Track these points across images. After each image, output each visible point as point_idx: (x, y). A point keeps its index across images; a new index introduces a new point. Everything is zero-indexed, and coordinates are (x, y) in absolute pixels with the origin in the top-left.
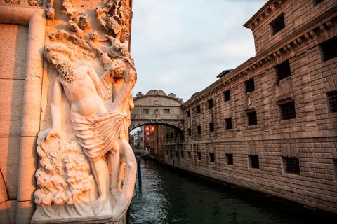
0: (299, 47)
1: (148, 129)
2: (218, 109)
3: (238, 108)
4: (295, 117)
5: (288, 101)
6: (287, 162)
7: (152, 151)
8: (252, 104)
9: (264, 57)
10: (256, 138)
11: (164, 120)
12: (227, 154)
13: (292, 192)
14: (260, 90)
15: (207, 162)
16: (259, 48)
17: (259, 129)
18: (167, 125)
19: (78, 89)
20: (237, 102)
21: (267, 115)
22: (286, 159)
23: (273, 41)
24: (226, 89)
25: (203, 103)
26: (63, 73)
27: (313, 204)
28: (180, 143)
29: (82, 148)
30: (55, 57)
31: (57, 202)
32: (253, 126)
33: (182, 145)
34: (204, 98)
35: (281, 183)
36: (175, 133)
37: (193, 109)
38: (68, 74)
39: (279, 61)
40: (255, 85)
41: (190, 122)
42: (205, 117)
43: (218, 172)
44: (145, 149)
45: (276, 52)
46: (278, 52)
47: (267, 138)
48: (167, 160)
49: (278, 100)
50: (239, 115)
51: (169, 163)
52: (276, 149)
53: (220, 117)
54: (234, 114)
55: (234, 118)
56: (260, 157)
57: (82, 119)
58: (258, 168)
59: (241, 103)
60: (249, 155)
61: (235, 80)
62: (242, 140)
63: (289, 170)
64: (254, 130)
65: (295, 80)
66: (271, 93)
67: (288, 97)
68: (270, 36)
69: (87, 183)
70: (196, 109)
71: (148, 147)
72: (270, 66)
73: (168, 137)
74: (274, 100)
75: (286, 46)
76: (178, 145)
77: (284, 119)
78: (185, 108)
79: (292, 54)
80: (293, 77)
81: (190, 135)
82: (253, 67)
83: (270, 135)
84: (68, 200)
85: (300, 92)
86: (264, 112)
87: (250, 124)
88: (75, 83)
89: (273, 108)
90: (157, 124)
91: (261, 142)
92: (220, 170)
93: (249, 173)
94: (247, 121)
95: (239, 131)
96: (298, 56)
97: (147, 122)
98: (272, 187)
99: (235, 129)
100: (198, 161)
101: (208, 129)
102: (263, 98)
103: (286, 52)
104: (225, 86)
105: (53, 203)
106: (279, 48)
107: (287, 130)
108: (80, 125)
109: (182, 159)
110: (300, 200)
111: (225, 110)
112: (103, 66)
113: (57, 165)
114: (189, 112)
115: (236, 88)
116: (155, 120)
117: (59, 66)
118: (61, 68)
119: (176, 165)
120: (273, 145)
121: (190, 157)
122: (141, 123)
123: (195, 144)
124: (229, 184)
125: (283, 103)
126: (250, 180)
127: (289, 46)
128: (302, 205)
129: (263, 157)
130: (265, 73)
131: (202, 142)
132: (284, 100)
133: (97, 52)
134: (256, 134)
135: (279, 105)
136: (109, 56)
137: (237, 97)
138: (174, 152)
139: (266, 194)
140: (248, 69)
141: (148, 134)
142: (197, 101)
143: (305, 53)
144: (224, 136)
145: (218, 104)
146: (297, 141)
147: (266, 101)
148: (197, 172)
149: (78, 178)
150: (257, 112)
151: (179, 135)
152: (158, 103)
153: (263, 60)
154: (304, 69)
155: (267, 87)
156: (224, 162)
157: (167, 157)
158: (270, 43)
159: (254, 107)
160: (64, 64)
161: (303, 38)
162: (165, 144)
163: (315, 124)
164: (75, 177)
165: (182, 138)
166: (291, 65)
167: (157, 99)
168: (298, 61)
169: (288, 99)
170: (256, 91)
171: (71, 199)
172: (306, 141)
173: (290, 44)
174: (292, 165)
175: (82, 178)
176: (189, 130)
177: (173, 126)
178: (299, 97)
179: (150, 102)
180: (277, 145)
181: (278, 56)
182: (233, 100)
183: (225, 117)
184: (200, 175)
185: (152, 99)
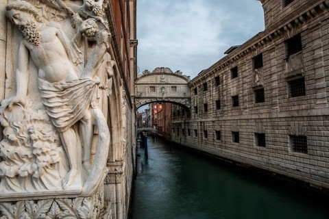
0: (312, 18)
1: (155, 107)
2: (225, 87)
3: (245, 85)
4: (305, 94)
5: (298, 77)
6: (295, 140)
7: (159, 129)
8: (260, 81)
9: (274, 31)
10: (263, 116)
11: (171, 98)
12: (233, 132)
13: (298, 170)
14: (268, 66)
15: (213, 139)
16: (269, 21)
17: (266, 107)
18: (174, 103)
19: (44, 52)
20: (245, 79)
21: (276, 92)
22: (293, 137)
23: (284, 14)
24: (233, 65)
25: (210, 81)
26: (27, 34)
27: (319, 183)
28: (187, 121)
29: (50, 117)
30: (18, 16)
31: (21, 175)
32: (260, 104)
33: (188, 123)
34: (210, 75)
35: (287, 162)
36: (182, 110)
37: (199, 87)
38: (32, 36)
39: (289, 35)
40: (264, 61)
41: (196, 100)
42: (212, 95)
43: (224, 150)
44: (153, 127)
45: (287, 25)
46: (289, 25)
47: (274, 115)
48: (174, 137)
49: (287, 76)
50: (246, 92)
51: (176, 141)
52: (284, 128)
53: (227, 94)
54: (241, 92)
55: (241, 95)
56: (266, 135)
57: (49, 86)
58: (265, 146)
59: (248, 80)
60: (255, 133)
61: (242, 56)
62: (248, 118)
63: (296, 149)
64: (261, 108)
65: (306, 55)
66: (280, 69)
67: (298, 72)
68: (281, 8)
69: (55, 155)
70: (202, 87)
71: (156, 125)
72: (280, 41)
73: (176, 115)
74: (283, 76)
75: (298, 18)
76: (185, 123)
77: (293, 96)
78: (192, 86)
79: (305, 27)
80: (304, 51)
81: (197, 113)
82: (262, 42)
83: (278, 113)
84: (34, 172)
85: (311, 67)
86: (272, 89)
87: (257, 102)
88: (40, 46)
89: (281, 85)
90: (164, 102)
91: (268, 120)
92: (226, 148)
93: (255, 151)
94: (254, 99)
95: (246, 108)
96: (311, 29)
97: (153, 100)
98: (278, 165)
99: (242, 107)
100: (204, 139)
101: (215, 107)
102: (271, 75)
103: (297, 25)
104: (232, 63)
105: (17, 176)
106: (290, 21)
107: (296, 108)
108: (47, 92)
109: (188, 137)
110: (307, 179)
111: (232, 87)
112: (74, 28)
113: (21, 135)
114: (195, 90)
115: (243, 64)
116: (161, 98)
117: (23, 27)
118: (25, 29)
119: (182, 143)
120: (280, 123)
121: (196, 134)
122: (148, 101)
123: (201, 122)
124: (234, 162)
125: (292, 79)
126: (256, 158)
127: (301, 18)
128: (308, 184)
129: (270, 135)
130: (274, 48)
131: (209, 120)
132: (293, 76)
133: (67, 11)
134: (264, 112)
135: (288, 82)
136: (81, 16)
137: (245, 74)
138: (180, 130)
139: (272, 172)
140: (256, 45)
141: (156, 112)
142: (204, 78)
143: (319, 25)
144: (230, 114)
145: (224, 81)
146: (305, 119)
147: (275, 77)
148: (204, 150)
149: (45, 150)
150: (265, 89)
151: (185, 113)
152: (164, 80)
153: (273, 35)
154: (317, 43)
155: (276, 63)
156: (231, 140)
157: (174, 135)
158: (282, 15)
159: (262, 83)
160: (28, 25)
161: (317, 8)
162: (173, 122)
163: (326, 102)
164: (41, 149)
165: (189, 116)
166: (302, 39)
167: (164, 76)
168: (310, 35)
169: (298, 75)
170: (264, 67)
171: (36, 172)
172: (315, 119)
173: (303, 15)
174: (300, 143)
175: (49, 150)
176: (196, 108)
177: (179, 104)
178: (310, 72)
179: (156, 80)
180: (285, 123)
181: (290, 29)
182: (240, 77)
183: (232, 95)
184: (205, 152)
185: (159, 76)
